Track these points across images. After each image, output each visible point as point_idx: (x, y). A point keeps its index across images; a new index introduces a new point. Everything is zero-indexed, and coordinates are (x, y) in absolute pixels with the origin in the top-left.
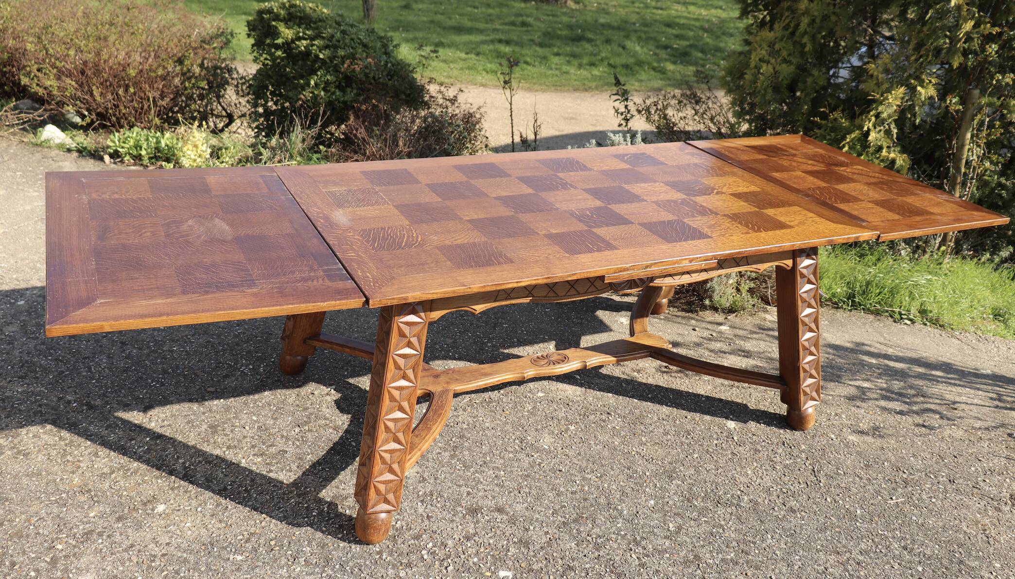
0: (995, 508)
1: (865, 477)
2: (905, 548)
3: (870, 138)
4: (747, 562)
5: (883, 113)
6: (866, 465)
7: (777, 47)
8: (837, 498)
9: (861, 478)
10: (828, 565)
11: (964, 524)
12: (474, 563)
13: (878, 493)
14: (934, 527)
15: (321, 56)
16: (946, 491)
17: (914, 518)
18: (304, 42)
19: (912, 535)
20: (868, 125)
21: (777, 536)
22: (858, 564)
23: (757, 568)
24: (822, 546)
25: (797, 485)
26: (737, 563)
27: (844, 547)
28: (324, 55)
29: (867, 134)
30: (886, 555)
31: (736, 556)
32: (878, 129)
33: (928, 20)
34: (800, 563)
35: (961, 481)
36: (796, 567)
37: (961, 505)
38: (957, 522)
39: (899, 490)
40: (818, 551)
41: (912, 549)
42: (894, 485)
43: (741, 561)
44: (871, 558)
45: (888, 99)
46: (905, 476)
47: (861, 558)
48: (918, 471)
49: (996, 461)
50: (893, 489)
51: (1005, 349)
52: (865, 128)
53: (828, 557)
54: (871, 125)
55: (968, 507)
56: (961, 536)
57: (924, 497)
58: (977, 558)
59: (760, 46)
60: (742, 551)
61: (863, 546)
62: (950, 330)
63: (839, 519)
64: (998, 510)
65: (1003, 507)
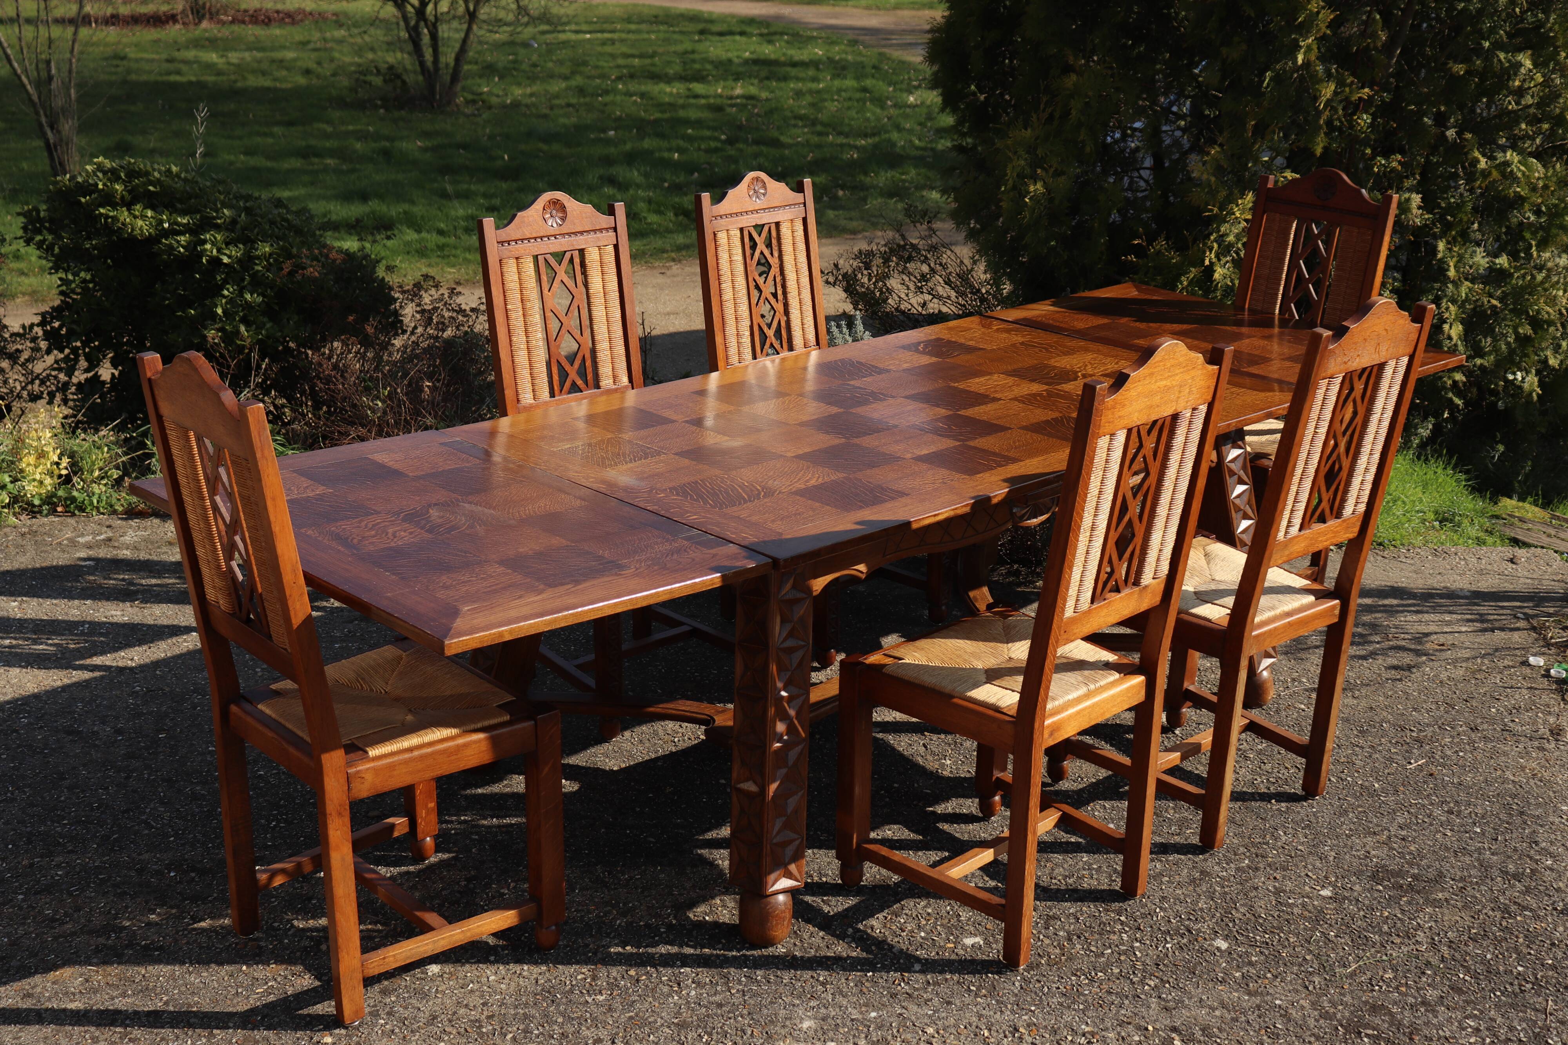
0: (1538, 748)
1: (1365, 744)
2: (1450, 812)
3: (1216, 276)
4: (1270, 865)
5: (1227, 235)
6: (1360, 732)
7: (1039, 152)
8: (1343, 776)
9: (1362, 748)
10: (1368, 848)
11: (1507, 773)
12: (922, 938)
13: (1391, 760)
14: (1474, 784)
15: (226, 260)
16: (1472, 742)
17: (1446, 778)
18: (183, 239)
19: (1452, 797)
20: (1210, 257)
21: (1290, 830)
22: (1403, 839)
23: (1285, 869)
24: (1351, 830)
25: (1286, 772)
26: (1257, 869)
27: (1378, 825)
28: (229, 257)
29: (1210, 270)
30: (1431, 824)
31: (1251, 861)
32: (1224, 260)
33: (1266, 88)
34: (1333, 854)
35: (1485, 726)
36: (1331, 859)
37: (1494, 754)
38: (1499, 773)
39: (1415, 751)
40: (1349, 836)
41: (1459, 812)
42: (1405, 747)
43: (1261, 865)
44: (1415, 830)
45: (1234, 214)
46: (1414, 734)
47: (1404, 833)
48: (1428, 725)
49: (1517, 696)
50: (1407, 751)
51: (1474, 560)
52: (1207, 263)
53: (1365, 840)
54: (1213, 255)
55: (1505, 754)
56: (1510, 786)
57: (1449, 753)
58: (1538, 805)
59: (1015, 153)
60: (1257, 856)
61: (1401, 820)
62: (1392, 548)
63: (1356, 798)
64: (1541, 749)
65: (1547, 746)
